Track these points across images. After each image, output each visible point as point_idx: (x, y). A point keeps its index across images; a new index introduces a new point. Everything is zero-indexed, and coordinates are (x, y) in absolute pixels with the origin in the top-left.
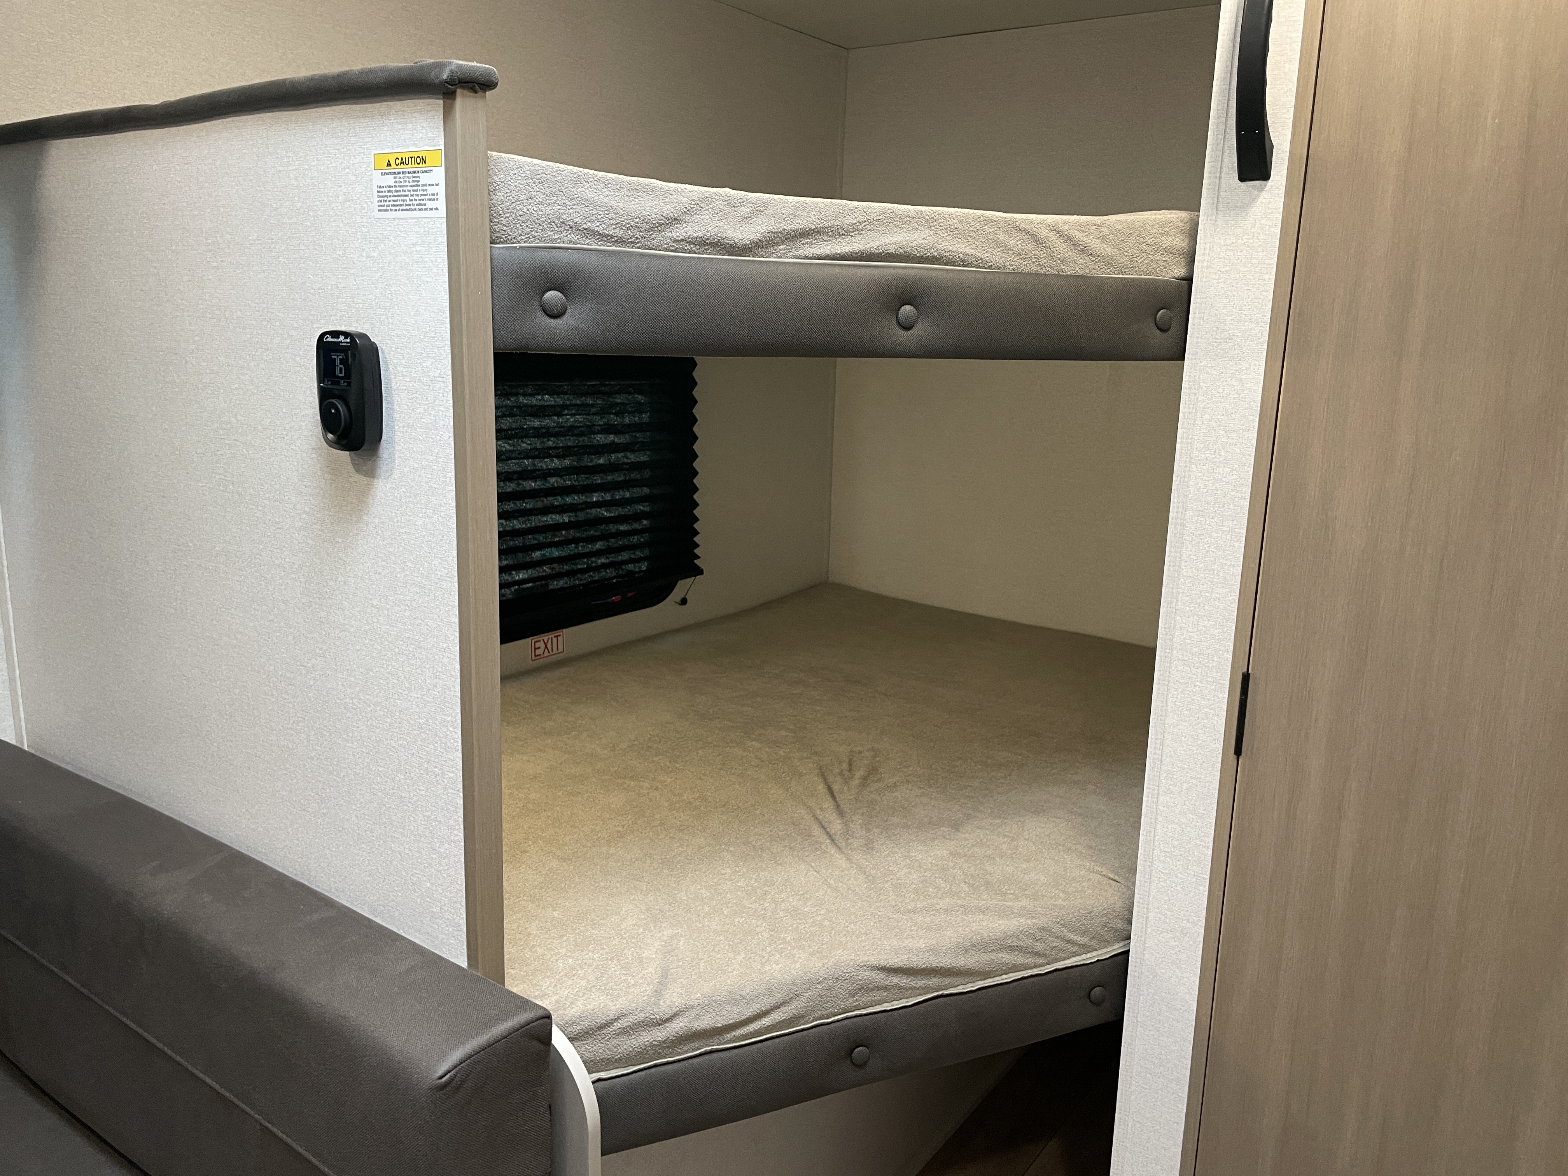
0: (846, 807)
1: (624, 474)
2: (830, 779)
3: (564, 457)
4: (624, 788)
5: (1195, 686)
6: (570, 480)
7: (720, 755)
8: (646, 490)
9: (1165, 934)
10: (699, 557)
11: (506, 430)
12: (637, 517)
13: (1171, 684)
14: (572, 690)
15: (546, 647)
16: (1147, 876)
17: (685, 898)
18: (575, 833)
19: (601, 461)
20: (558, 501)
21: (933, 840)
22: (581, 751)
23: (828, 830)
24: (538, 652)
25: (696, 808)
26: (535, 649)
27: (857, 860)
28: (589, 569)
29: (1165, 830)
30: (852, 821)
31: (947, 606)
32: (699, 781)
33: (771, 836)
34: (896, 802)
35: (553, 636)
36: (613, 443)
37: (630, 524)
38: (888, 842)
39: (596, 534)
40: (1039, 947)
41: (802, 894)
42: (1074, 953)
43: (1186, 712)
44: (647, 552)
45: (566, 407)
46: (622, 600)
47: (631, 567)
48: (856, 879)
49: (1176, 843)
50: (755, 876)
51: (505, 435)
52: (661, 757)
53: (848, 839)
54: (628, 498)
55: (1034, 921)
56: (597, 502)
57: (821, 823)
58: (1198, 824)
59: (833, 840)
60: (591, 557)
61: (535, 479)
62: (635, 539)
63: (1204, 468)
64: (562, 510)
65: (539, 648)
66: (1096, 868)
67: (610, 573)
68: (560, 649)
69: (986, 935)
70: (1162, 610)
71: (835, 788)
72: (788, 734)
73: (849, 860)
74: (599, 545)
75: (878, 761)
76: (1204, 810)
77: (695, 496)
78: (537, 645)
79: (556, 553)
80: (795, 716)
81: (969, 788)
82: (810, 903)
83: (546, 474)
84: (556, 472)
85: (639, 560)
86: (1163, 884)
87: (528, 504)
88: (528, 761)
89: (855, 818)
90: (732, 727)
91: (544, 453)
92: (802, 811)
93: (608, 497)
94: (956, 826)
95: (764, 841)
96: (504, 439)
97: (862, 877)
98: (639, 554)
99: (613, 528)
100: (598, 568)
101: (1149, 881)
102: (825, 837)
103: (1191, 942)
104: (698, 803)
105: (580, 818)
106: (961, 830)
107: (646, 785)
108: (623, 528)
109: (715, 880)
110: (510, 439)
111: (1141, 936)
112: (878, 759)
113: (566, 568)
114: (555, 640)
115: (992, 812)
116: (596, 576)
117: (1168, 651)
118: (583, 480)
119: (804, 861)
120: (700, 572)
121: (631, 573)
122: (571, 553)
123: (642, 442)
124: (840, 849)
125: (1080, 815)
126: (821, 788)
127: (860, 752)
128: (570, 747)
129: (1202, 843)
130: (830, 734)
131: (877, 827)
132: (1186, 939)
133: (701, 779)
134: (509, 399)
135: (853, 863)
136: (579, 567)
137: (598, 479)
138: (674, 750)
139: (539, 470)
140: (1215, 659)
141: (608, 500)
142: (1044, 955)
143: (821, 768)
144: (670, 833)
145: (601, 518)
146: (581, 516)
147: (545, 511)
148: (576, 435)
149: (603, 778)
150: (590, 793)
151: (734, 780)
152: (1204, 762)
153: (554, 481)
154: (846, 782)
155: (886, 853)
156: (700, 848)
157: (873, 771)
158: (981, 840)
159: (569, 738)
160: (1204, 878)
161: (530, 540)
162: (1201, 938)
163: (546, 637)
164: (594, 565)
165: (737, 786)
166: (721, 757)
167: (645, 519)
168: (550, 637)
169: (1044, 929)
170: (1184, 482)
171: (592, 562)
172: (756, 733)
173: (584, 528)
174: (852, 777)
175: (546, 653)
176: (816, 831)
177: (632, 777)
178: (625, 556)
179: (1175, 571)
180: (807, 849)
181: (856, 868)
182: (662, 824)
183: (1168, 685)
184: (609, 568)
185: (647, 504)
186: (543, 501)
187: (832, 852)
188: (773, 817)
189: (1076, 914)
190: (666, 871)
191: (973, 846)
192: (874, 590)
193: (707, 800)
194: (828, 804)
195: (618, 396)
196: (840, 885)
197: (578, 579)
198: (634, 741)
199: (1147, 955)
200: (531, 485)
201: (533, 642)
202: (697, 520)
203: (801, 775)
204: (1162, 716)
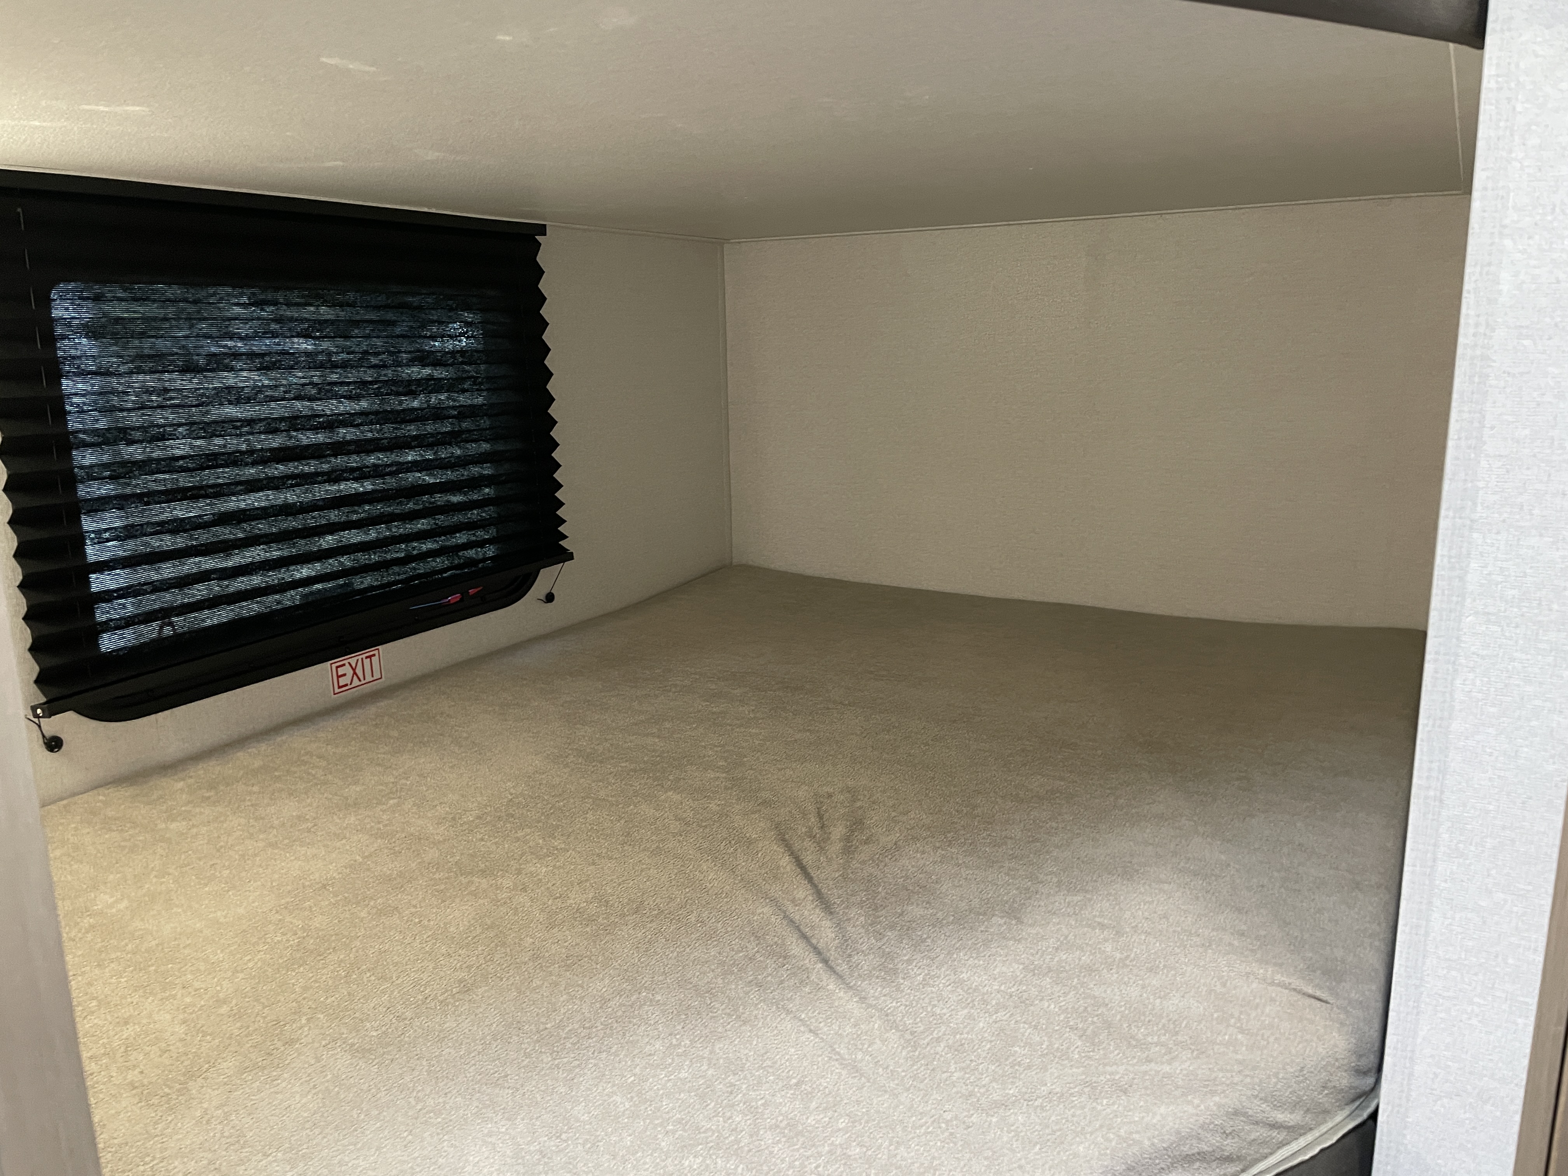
0: (834, 895)
1: (451, 424)
2: (797, 846)
3: (357, 398)
4: (470, 893)
5: (1513, 660)
6: (371, 431)
7: (621, 818)
8: (485, 446)
9: (1445, 1100)
10: (566, 537)
11: (262, 355)
12: (475, 483)
13: (1462, 661)
14: (395, 733)
15: (355, 673)
16: (1411, 1003)
17: (586, 1117)
18: (384, 992)
19: (416, 404)
20: (354, 461)
21: (987, 943)
22: (403, 831)
23: (814, 941)
24: (342, 681)
25: (591, 920)
26: (339, 677)
27: (877, 998)
28: (409, 559)
29: (1447, 922)
30: (849, 920)
31: (887, 582)
32: (592, 867)
33: (722, 963)
34: (907, 877)
35: (364, 656)
36: (430, 378)
37: (465, 494)
38: (918, 956)
39: (417, 507)
40: (1230, 1146)
41: (797, 1084)
42: (1281, 1142)
43: (1492, 710)
44: (492, 532)
45: (357, 323)
46: (462, 600)
47: (471, 553)
48: (884, 1041)
49: (1470, 943)
50: (706, 1053)
51: (261, 363)
52: (528, 831)
53: (850, 956)
54: (459, 457)
55: (1217, 1099)
56: (414, 463)
57: (798, 928)
58: (1515, 909)
59: (825, 961)
60: (412, 541)
61: (315, 429)
62: (474, 514)
63: (1531, 242)
64: (360, 474)
65: (344, 675)
66: (1278, 977)
67: (439, 563)
68: (377, 675)
69: (1147, 1143)
70: (1443, 524)
71: (808, 859)
72: (718, 775)
73: (863, 999)
74: (422, 524)
75: (860, 808)
76: (1530, 884)
77: (553, 455)
78: (341, 671)
79: (354, 537)
80: (723, 746)
81: (1009, 841)
82: (814, 1105)
83: (331, 424)
84: (347, 421)
85: (481, 544)
86: (1442, 1015)
87: (309, 467)
88: (315, 856)
89: (853, 912)
90: (635, 771)
91: (325, 392)
92: (765, 910)
93: (429, 456)
94: (1014, 913)
95: (711, 975)
96: (258, 369)
97: (893, 1035)
98: (481, 534)
99: (440, 499)
100: (423, 556)
101: (1415, 1011)
102: (813, 957)
103: (1498, 1114)
104: (593, 909)
105: (396, 959)
106: (1025, 921)
107: (507, 882)
108: (456, 499)
109: (637, 1070)
110: (268, 368)
111: (1400, 1105)
112: (859, 804)
113: (375, 558)
114: (367, 662)
115: (1060, 882)
116: (422, 568)
117: (1455, 599)
118: (388, 431)
119: (789, 1012)
120: (570, 557)
121: (472, 562)
122: (381, 536)
123: (473, 377)
124: (840, 977)
125: (1196, 874)
126: (786, 861)
127: (830, 796)
128: (386, 825)
129: (1523, 942)
130: (780, 770)
131: (892, 927)
132: (1488, 1107)
133: (594, 864)
134: (262, 310)
135: (870, 1006)
136: (395, 555)
137: (412, 430)
138: (548, 817)
139: (319, 416)
140: (1555, 607)
141: (429, 460)
142: (1239, 1158)
143: (777, 826)
144: (551, 974)
145: (421, 485)
146: (391, 482)
147: (334, 477)
148: (374, 366)
149: (437, 876)
150: (415, 906)
151: (648, 861)
152: (1530, 798)
153: (345, 433)
154: (821, 845)
155: (920, 978)
156: (605, 1001)
157: (856, 824)
158: (1066, 937)
159: (384, 811)
160: (1527, 1003)
161: (312, 520)
162: (1517, 1106)
163: (353, 659)
164: (415, 552)
165: (653, 872)
166: (623, 821)
167: (486, 486)
168: (360, 657)
169: (1236, 1113)
170: (1487, 274)
171: (414, 548)
172: (671, 777)
173: (397, 501)
174: (826, 839)
175: (356, 682)
176: (797, 948)
177: (483, 871)
178: (461, 538)
179: (1469, 447)
180: (786, 984)
181: (880, 1018)
182: (535, 958)
183: (1454, 663)
184: (439, 556)
185: (489, 465)
186: (330, 462)
187: (831, 987)
188: (719, 925)
189: (1281, 1076)
190: (546, 1058)
191: (1057, 949)
192: (794, 570)
193: (607, 902)
194: (803, 891)
195: (433, 312)
196: (860, 1056)
197: (394, 574)
198: (486, 805)
199: (1408, 1137)
200: (307, 438)
201: (334, 666)
202: (560, 486)
203: (750, 842)
204: (1441, 719)
